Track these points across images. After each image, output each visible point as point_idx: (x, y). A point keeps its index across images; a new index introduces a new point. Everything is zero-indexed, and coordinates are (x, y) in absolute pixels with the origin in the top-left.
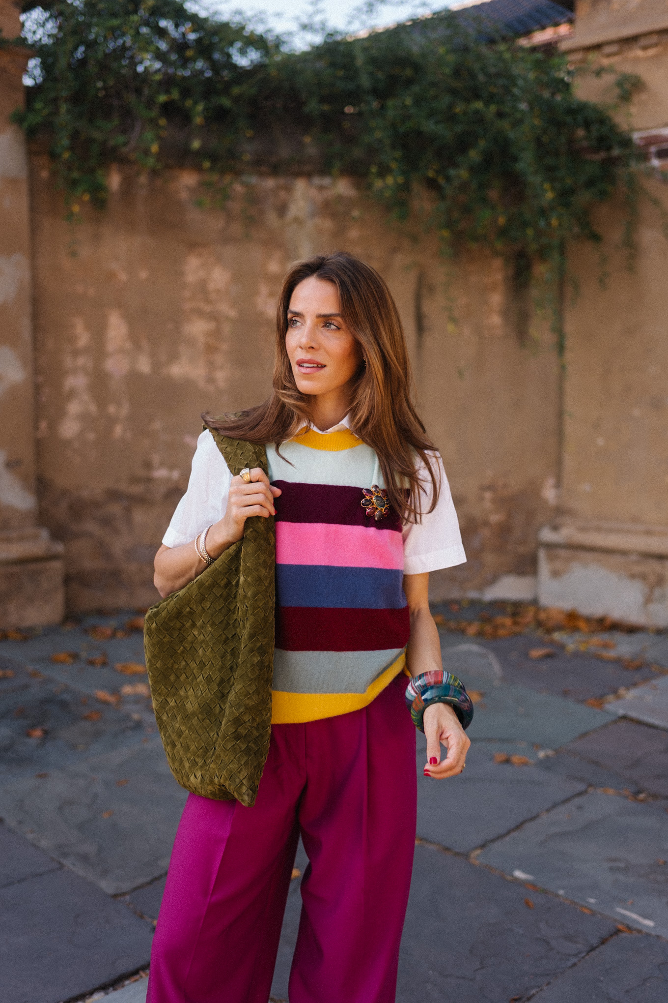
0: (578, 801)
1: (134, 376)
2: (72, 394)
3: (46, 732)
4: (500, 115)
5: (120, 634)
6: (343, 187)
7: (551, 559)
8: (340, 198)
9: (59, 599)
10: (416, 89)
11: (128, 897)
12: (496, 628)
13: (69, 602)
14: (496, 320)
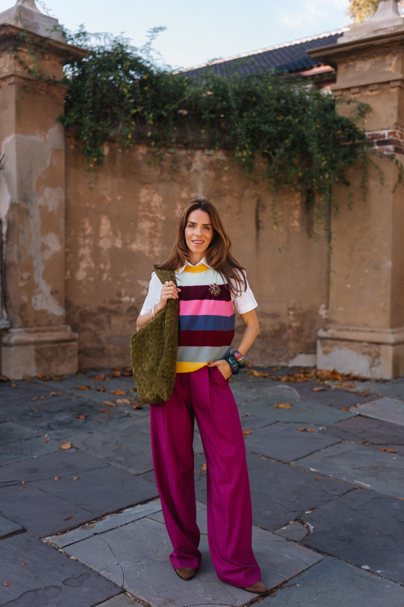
0: (338, 445)
1: (114, 249)
2: (83, 257)
3: (86, 417)
4: (300, 122)
5: (107, 379)
6: (220, 155)
7: (323, 345)
8: (218, 161)
9: (76, 360)
10: (258, 108)
11: (142, 476)
12: (296, 378)
13: (80, 364)
14: (297, 224)
